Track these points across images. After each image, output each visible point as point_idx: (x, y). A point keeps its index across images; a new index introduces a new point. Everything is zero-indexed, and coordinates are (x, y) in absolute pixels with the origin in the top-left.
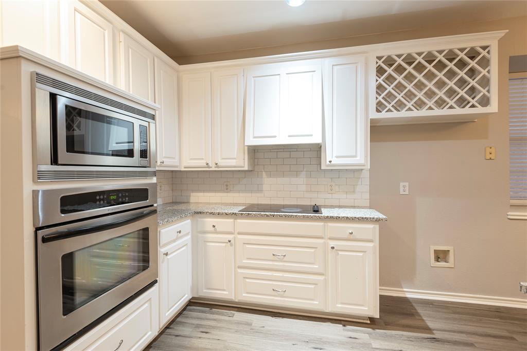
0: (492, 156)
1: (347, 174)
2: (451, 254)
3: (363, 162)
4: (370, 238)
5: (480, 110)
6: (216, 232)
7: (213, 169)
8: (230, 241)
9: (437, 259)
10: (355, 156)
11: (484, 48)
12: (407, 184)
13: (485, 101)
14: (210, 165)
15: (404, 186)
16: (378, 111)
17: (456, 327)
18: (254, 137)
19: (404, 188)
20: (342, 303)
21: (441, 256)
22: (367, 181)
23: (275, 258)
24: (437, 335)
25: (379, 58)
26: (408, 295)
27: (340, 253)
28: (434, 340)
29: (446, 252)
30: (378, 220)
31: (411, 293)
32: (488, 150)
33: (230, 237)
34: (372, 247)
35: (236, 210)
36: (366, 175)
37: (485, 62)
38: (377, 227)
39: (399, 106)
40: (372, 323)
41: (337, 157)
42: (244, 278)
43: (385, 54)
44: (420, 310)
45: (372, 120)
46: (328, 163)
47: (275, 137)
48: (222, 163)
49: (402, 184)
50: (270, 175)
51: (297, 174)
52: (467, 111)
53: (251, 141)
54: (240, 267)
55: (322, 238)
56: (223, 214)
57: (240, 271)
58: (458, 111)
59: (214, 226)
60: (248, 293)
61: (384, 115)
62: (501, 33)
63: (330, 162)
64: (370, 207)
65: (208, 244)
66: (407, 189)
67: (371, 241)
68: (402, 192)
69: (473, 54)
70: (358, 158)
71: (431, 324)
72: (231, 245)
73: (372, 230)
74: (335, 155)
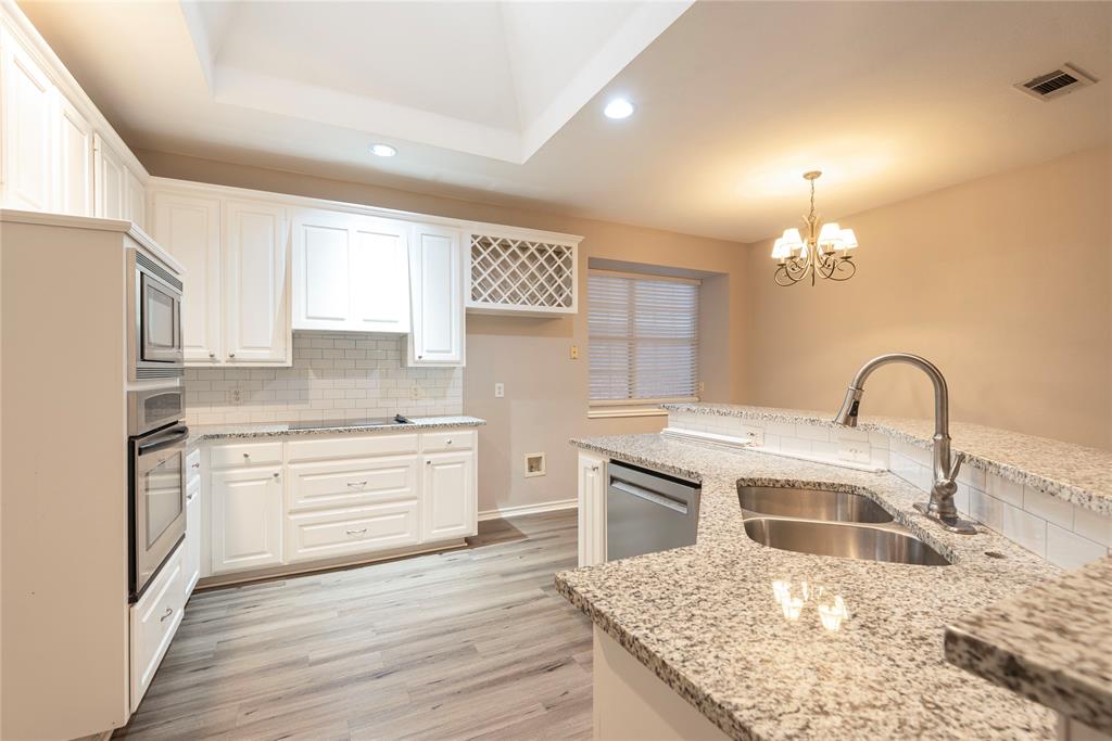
0: (576, 355)
1: (436, 374)
2: (543, 461)
3: (458, 358)
4: (469, 445)
5: (564, 310)
6: (249, 466)
7: (223, 364)
8: (276, 475)
9: (531, 469)
10: (449, 352)
11: (568, 248)
12: (502, 385)
13: (568, 302)
14: (217, 357)
15: (500, 388)
16: (474, 298)
17: (547, 528)
18: (308, 318)
19: (499, 390)
20: (438, 528)
21: (534, 464)
22: (460, 383)
23: (351, 488)
24: (530, 538)
25: (475, 237)
26: (504, 516)
27: (438, 468)
28: (529, 541)
29: (538, 460)
30: (477, 425)
31: (506, 512)
32: (573, 350)
33: (276, 469)
34: (471, 457)
35: (285, 428)
36: (459, 374)
37: (568, 262)
38: (476, 432)
39: (494, 296)
40: (470, 542)
41: (428, 351)
42: (301, 526)
43: (481, 234)
44: (515, 524)
45: (467, 309)
46: (417, 358)
47: (342, 319)
48: (240, 354)
49: (497, 385)
50: (321, 373)
51: (366, 373)
52: (554, 309)
53: (301, 322)
54: (290, 513)
55: (414, 453)
56: (263, 434)
57: (292, 517)
58: (548, 309)
59: (246, 456)
60: (306, 547)
61: (479, 304)
62: (581, 238)
63: (420, 357)
64: (464, 415)
65: (233, 485)
66: (502, 391)
67: (469, 449)
68: (497, 395)
69: (559, 253)
70: (454, 354)
71: (525, 532)
72: (278, 481)
73: (469, 437)
74: (425, 348)
